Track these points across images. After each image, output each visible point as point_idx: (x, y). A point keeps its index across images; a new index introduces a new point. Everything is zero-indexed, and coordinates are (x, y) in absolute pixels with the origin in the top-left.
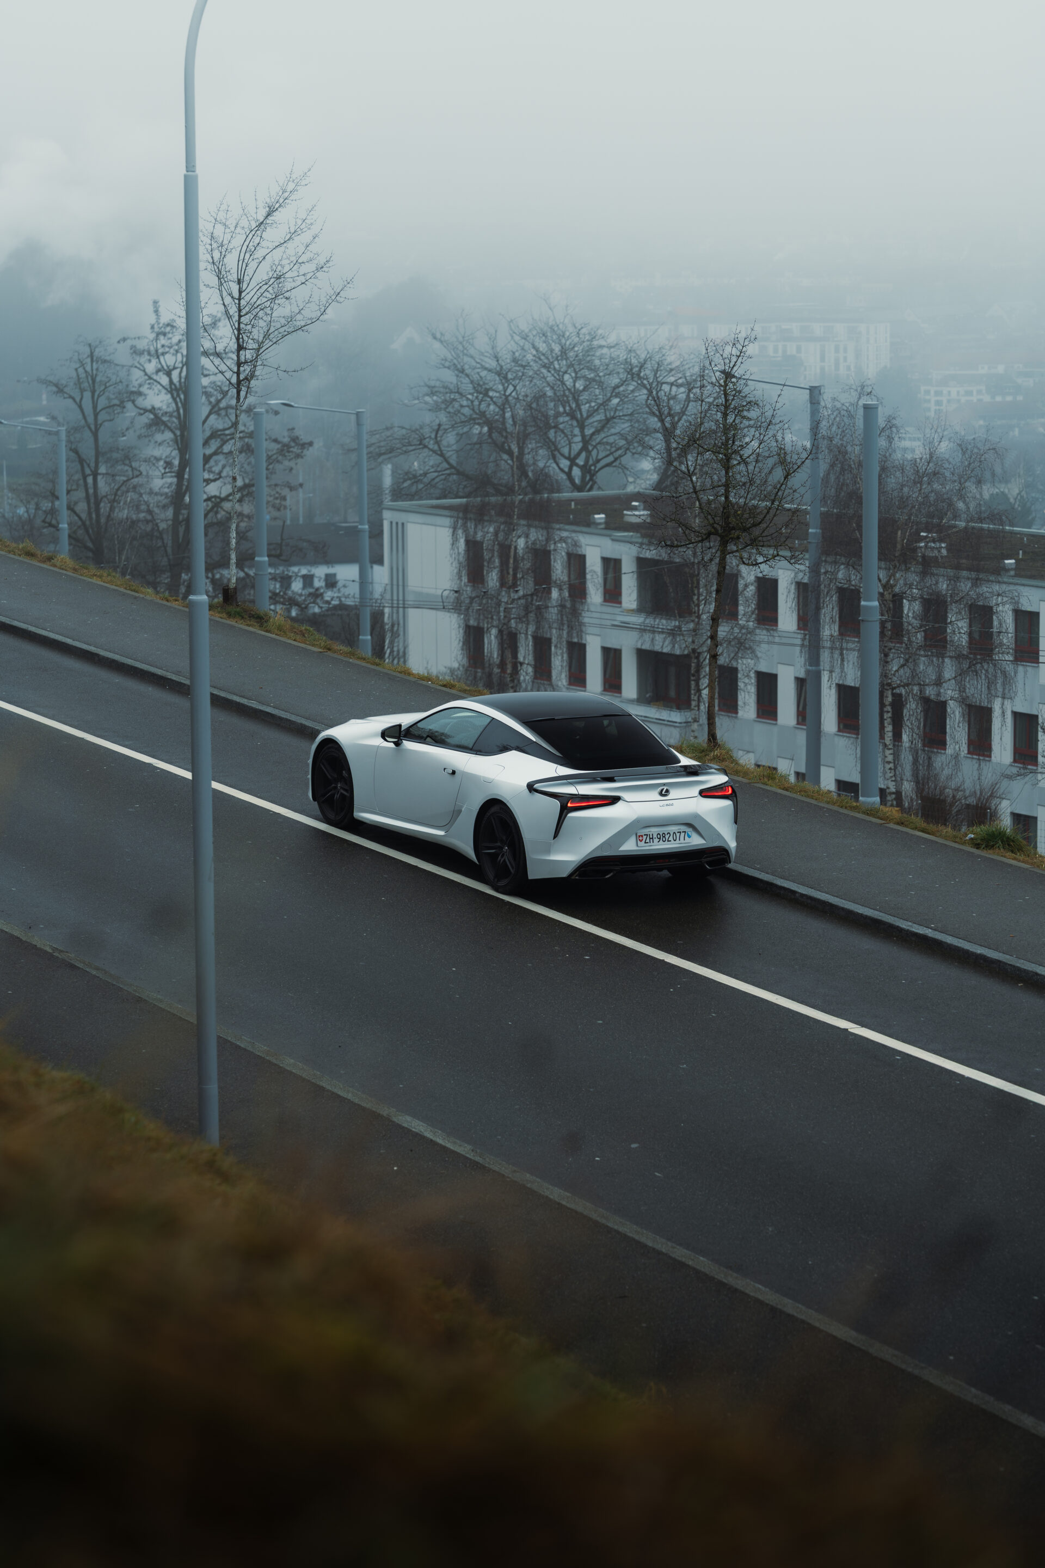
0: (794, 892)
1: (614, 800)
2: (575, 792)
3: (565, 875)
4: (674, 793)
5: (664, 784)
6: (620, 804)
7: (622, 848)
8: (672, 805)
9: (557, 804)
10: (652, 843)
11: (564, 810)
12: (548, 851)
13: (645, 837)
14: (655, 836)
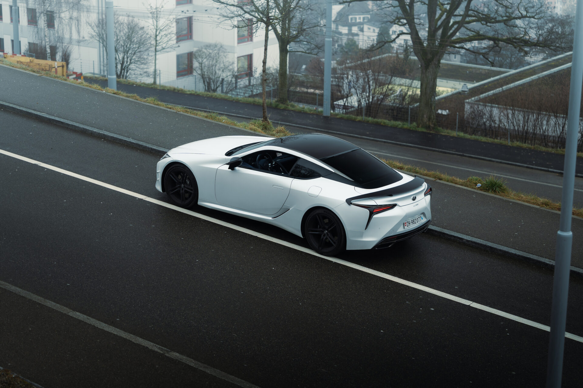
0: (462, 239)
1: (392, 206)
2: (375, 204)
3: (370, 248)
4: (418, 198)
5: (414, 194)
6: (396, 208)
7: (398, 231)
8: (417, 204)
9: (367, 212)
10: (410, 226)
11: (371, 214)
12: (361, 236)
13: (407, 223)
14: (411, 222)
